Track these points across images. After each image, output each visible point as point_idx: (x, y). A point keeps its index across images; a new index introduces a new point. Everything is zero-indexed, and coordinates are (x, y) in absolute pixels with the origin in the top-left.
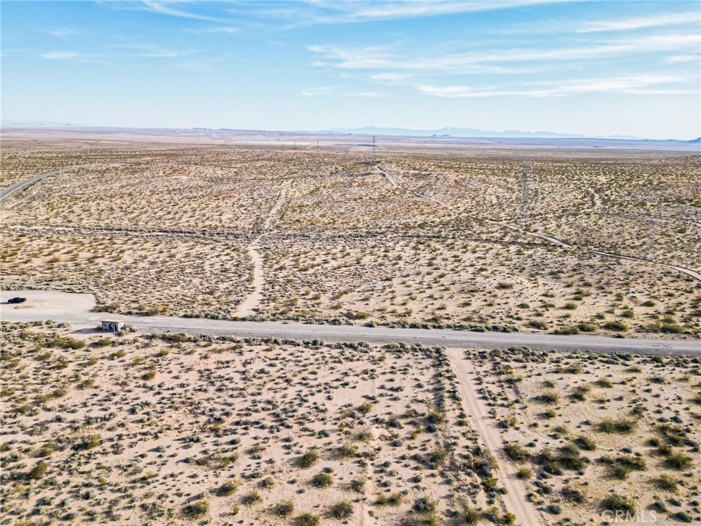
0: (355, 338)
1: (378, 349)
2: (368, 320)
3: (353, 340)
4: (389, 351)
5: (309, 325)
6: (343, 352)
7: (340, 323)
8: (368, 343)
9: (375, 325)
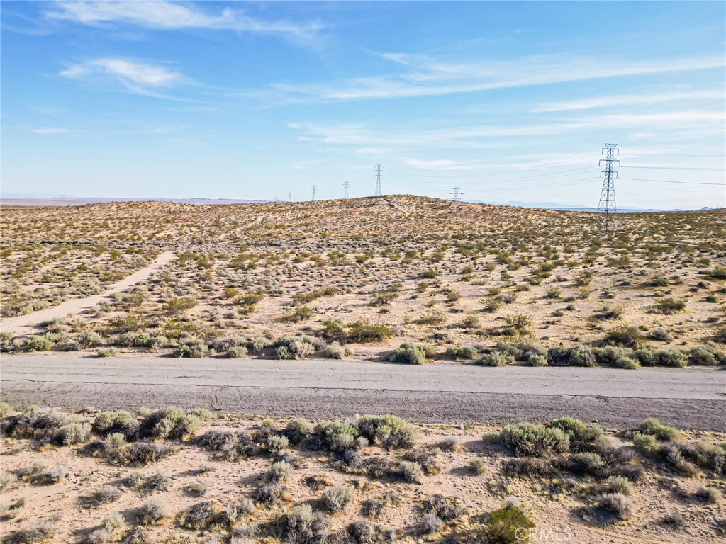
0: (344, 404)
1: (462, 459)
2: (393, 344)
3: (331, 414)
4: (523, 471)
5: (181, 360)
6: (272, 477)
7: (293, 353)
8: (403, 425)
9: (422, 359)
